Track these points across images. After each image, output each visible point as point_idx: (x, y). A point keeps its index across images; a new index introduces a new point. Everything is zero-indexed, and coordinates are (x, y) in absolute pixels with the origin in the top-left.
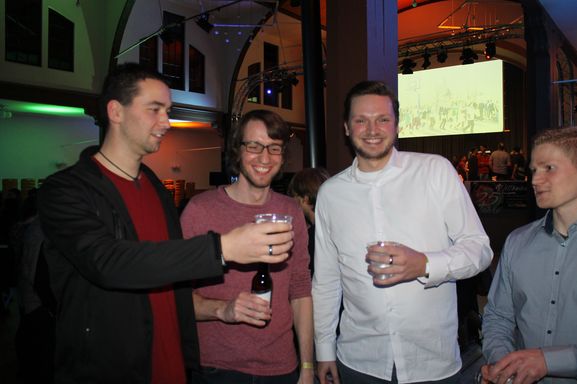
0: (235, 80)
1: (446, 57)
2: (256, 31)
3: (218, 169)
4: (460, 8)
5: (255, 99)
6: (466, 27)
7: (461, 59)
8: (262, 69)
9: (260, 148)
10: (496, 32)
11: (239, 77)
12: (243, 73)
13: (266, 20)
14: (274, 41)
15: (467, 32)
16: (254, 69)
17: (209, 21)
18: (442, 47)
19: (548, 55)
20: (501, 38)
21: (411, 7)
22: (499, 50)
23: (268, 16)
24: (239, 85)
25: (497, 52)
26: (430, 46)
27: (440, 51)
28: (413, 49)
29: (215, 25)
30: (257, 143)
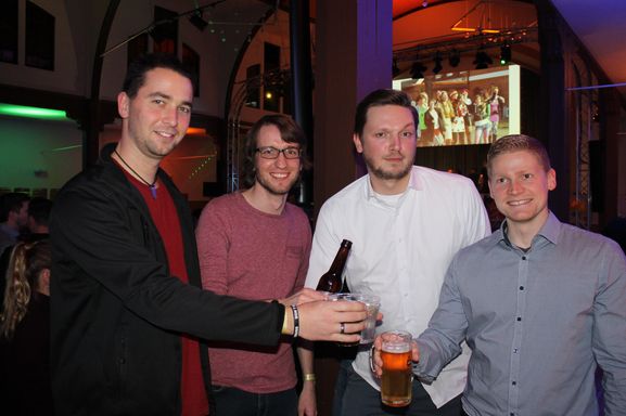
0: (232, 82)
1: (458, 61)
2: (255, 30)
3: (214, 179)
4: (474, 9)
5: (254, 103)
6: (480, 29)
7: (474, 63)
8: (262, 71)
9: (276, 153)
10: (512, 36)
11: (237, 79)
12: (242, 75)
13: (266, 19)
14: (276, 41)
15: (481, 34)
16: (253, 71)
17: (204, 19)
18: (455, 50)
19: (562, 61)
20: (517, 41)
21: (422, 8)
22: (514, 54)
23: (269, 14)
24: (236, 88)
25: (513, 57)
26: (442, 49)
27: (452, 54)
28: (424, 52)
29: (211, 23)
30: (272, 147)
